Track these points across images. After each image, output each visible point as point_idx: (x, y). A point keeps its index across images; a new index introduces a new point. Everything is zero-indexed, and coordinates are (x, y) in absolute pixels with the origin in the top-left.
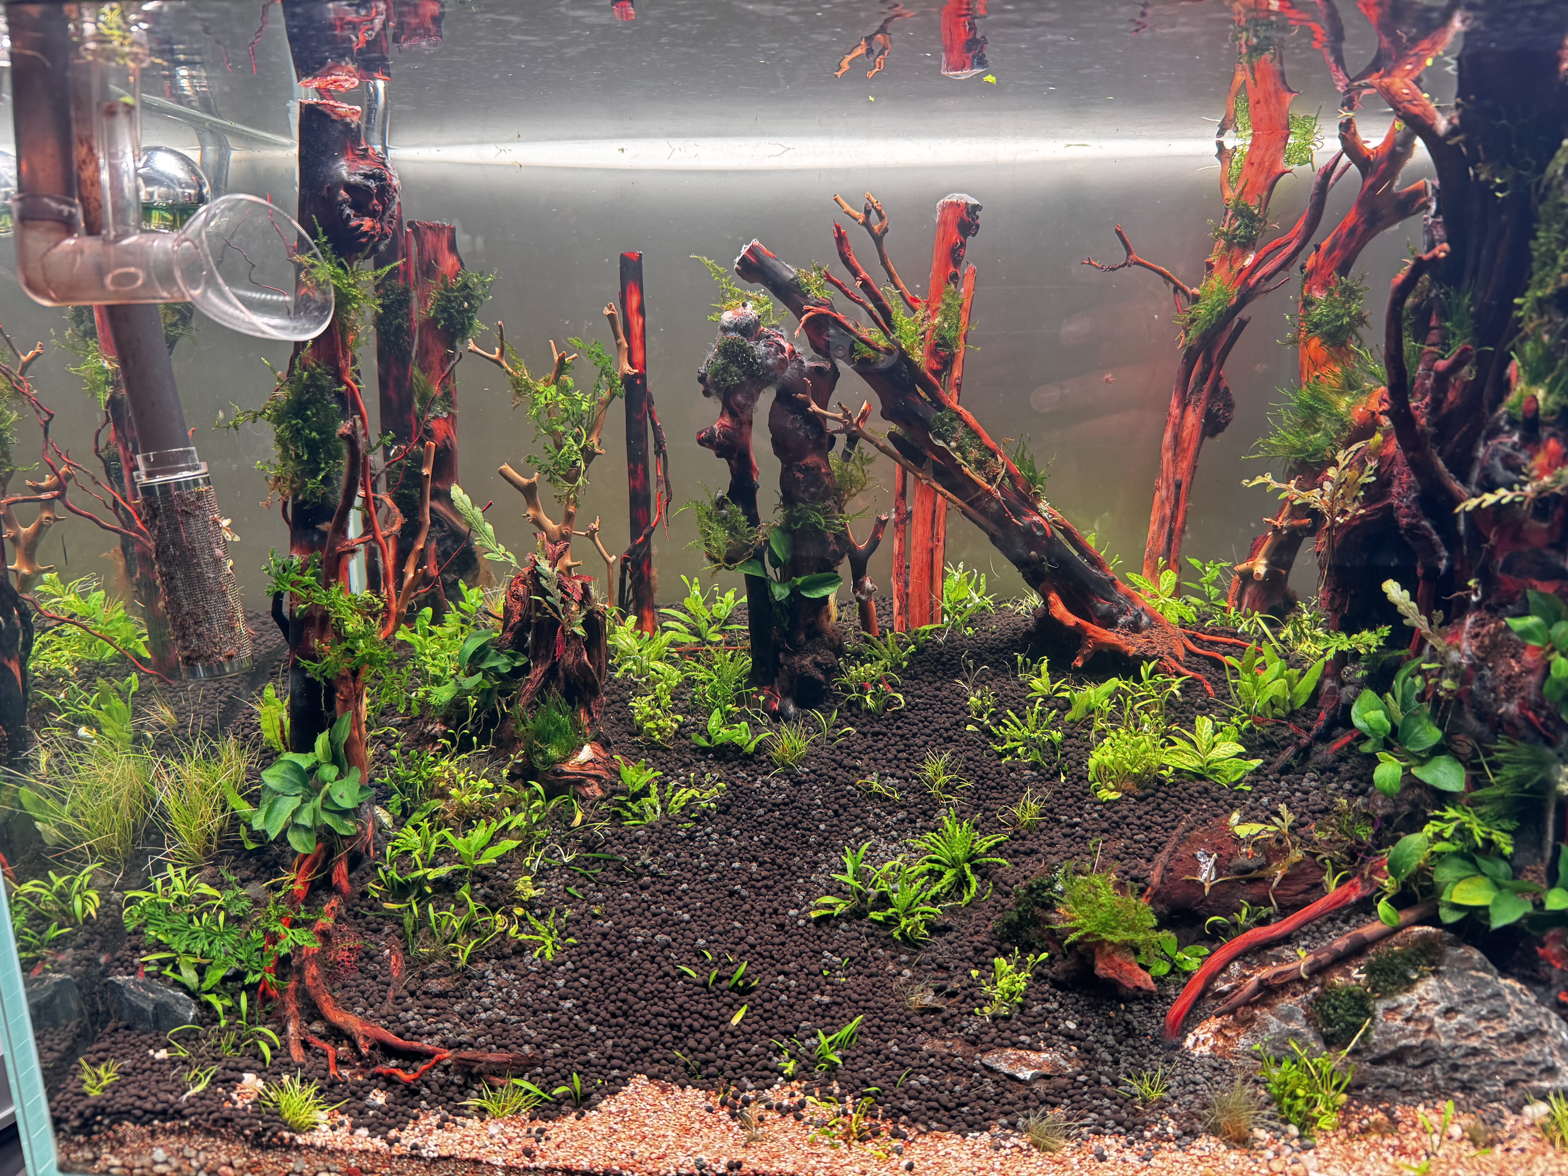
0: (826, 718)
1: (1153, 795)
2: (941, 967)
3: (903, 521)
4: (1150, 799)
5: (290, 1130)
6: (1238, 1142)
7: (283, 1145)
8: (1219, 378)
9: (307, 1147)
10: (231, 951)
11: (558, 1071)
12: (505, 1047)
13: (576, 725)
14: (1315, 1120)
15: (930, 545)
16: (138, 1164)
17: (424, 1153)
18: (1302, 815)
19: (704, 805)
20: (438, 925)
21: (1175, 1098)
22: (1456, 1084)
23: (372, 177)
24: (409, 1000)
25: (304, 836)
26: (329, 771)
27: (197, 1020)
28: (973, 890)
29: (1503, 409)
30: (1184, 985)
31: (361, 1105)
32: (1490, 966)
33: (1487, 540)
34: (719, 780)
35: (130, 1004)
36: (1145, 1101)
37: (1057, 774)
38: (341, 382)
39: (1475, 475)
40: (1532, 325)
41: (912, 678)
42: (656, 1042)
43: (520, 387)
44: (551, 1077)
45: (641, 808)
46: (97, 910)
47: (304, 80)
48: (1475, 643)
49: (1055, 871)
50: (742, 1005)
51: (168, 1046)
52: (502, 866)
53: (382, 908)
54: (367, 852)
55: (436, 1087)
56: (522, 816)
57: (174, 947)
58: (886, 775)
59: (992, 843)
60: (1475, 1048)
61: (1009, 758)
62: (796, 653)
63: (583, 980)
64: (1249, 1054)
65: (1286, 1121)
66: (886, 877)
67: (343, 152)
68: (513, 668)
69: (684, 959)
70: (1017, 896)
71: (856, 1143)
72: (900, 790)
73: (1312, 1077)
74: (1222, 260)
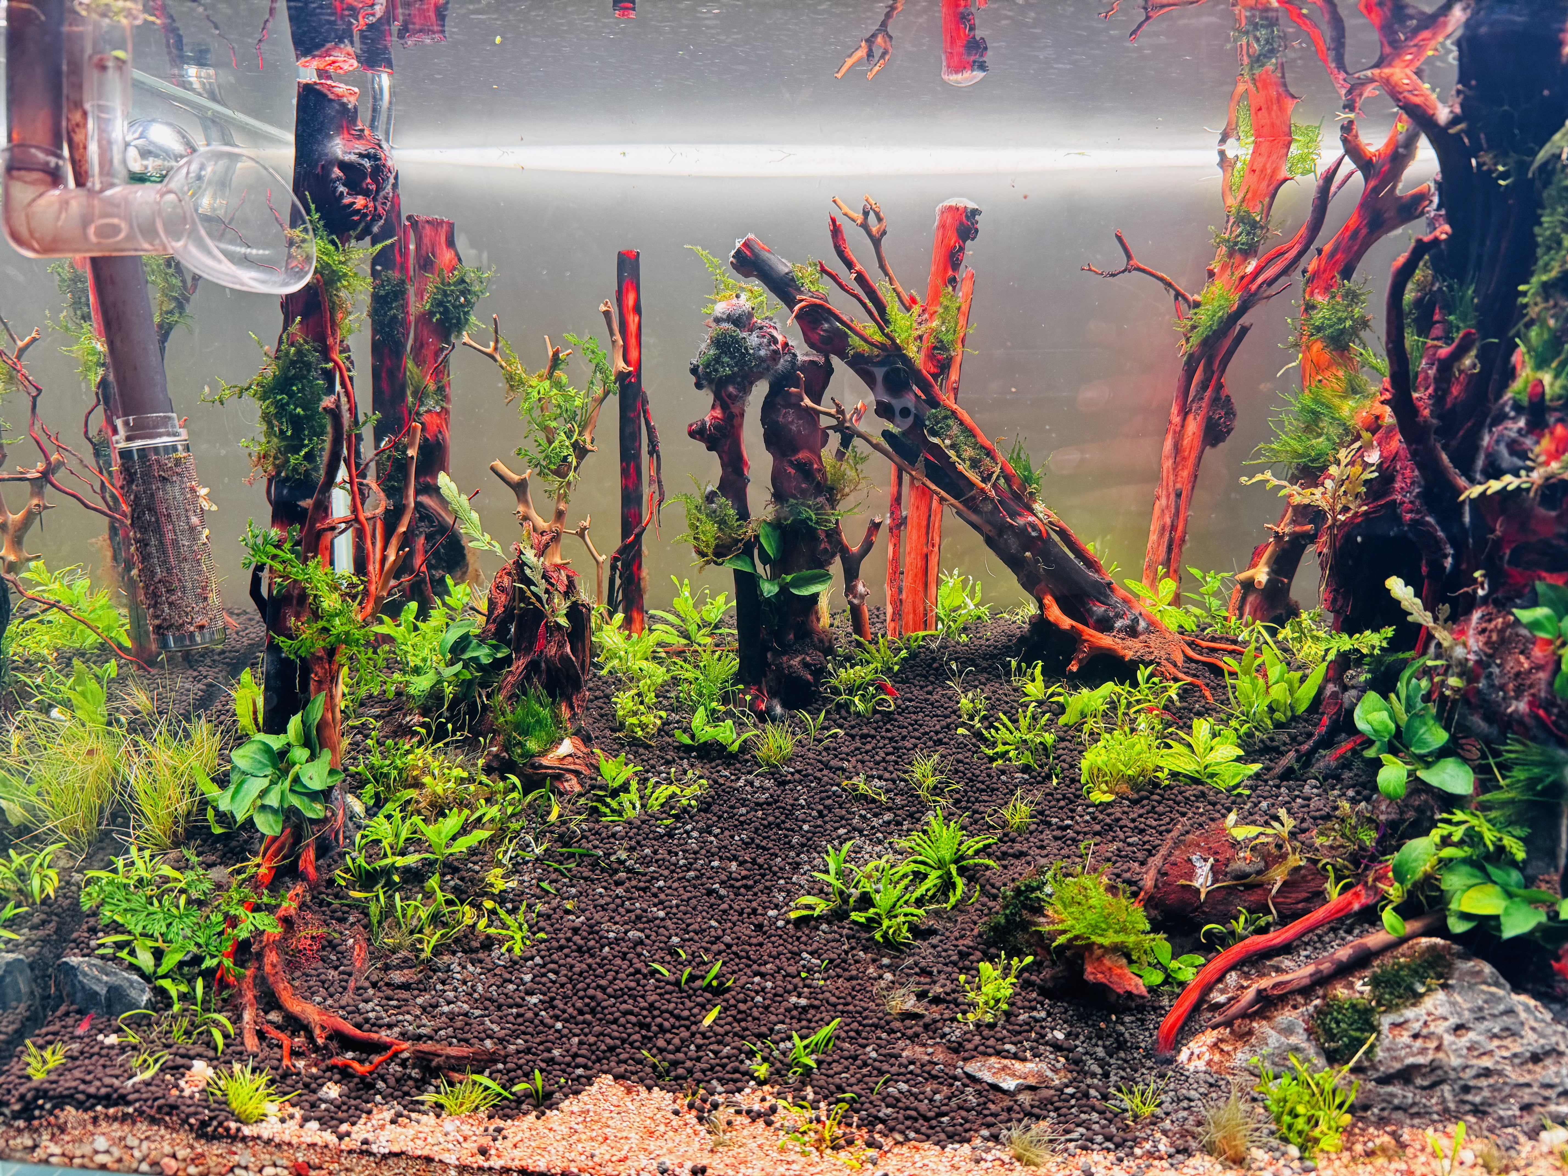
0: (814, 720)
1: (1147, 798)
2: (925, 972)
3: (899, 526)
4: (1145, 802)
5: (238, 1120)
6: (1235, 1162)
7: (229, 1136)
8: (1220, 386)
9: (253, 1138)
10: (189, 934)
11: (520, 1067)
12: (467, 1041)
13: (557, 720)
14: (1316, 1141)
15: (925, 550)
16: (78, 1153)
17: (374, 1148)
18: (1303, 820)
19: (685, 802)
20: (404, 916)
21: (1167, 1114)
22: (1468, 1107)
23: (367, 156)
24: (371, 991)
25: (271, 817)
26: (300, 754)
27: (151, 1005)
28: (959, 892)
29: (1508, 395)
30: (1178, 995)
31: (313, 1098)
32: (1502, 980)
33: (1493, 531)
34: (700, 777)
35: (83, 986)
36: (1136, 1117)
37: (1049, 777)
38: (328, 359)
39: (1480, 463)
40: (1537, 309)
41: (903, 682)
42: (623, 1041)
43: (513, 383)
44: (512, 1074)
45: (620, 804)
46: (56, 891)
47: (303, 60)
48: (1482, 639)
49: (1044, 873)
50: (715, 1006)
51: (119, 1030)
52: (474, 858)
53: (347, 897)
54: (337, 839)
55: (392, 1081)
56: (496, 808)
57: (130, 927)
58: (873, 777)
59: (980, 845)
60: (1487, 1069)
61: (1000, 762)
62: (785, 653)
63: (551, 976)
64: (1246, 1070)
65: (1286, 1140)
66: (869, 877)
67: (339, 130)
68: (495, 659)
69: (657, 957)
70: (1004, 898)
71: (829, 1151)
72: (887, 791)
73: (1314, 1095)
74: (1224, 267)
